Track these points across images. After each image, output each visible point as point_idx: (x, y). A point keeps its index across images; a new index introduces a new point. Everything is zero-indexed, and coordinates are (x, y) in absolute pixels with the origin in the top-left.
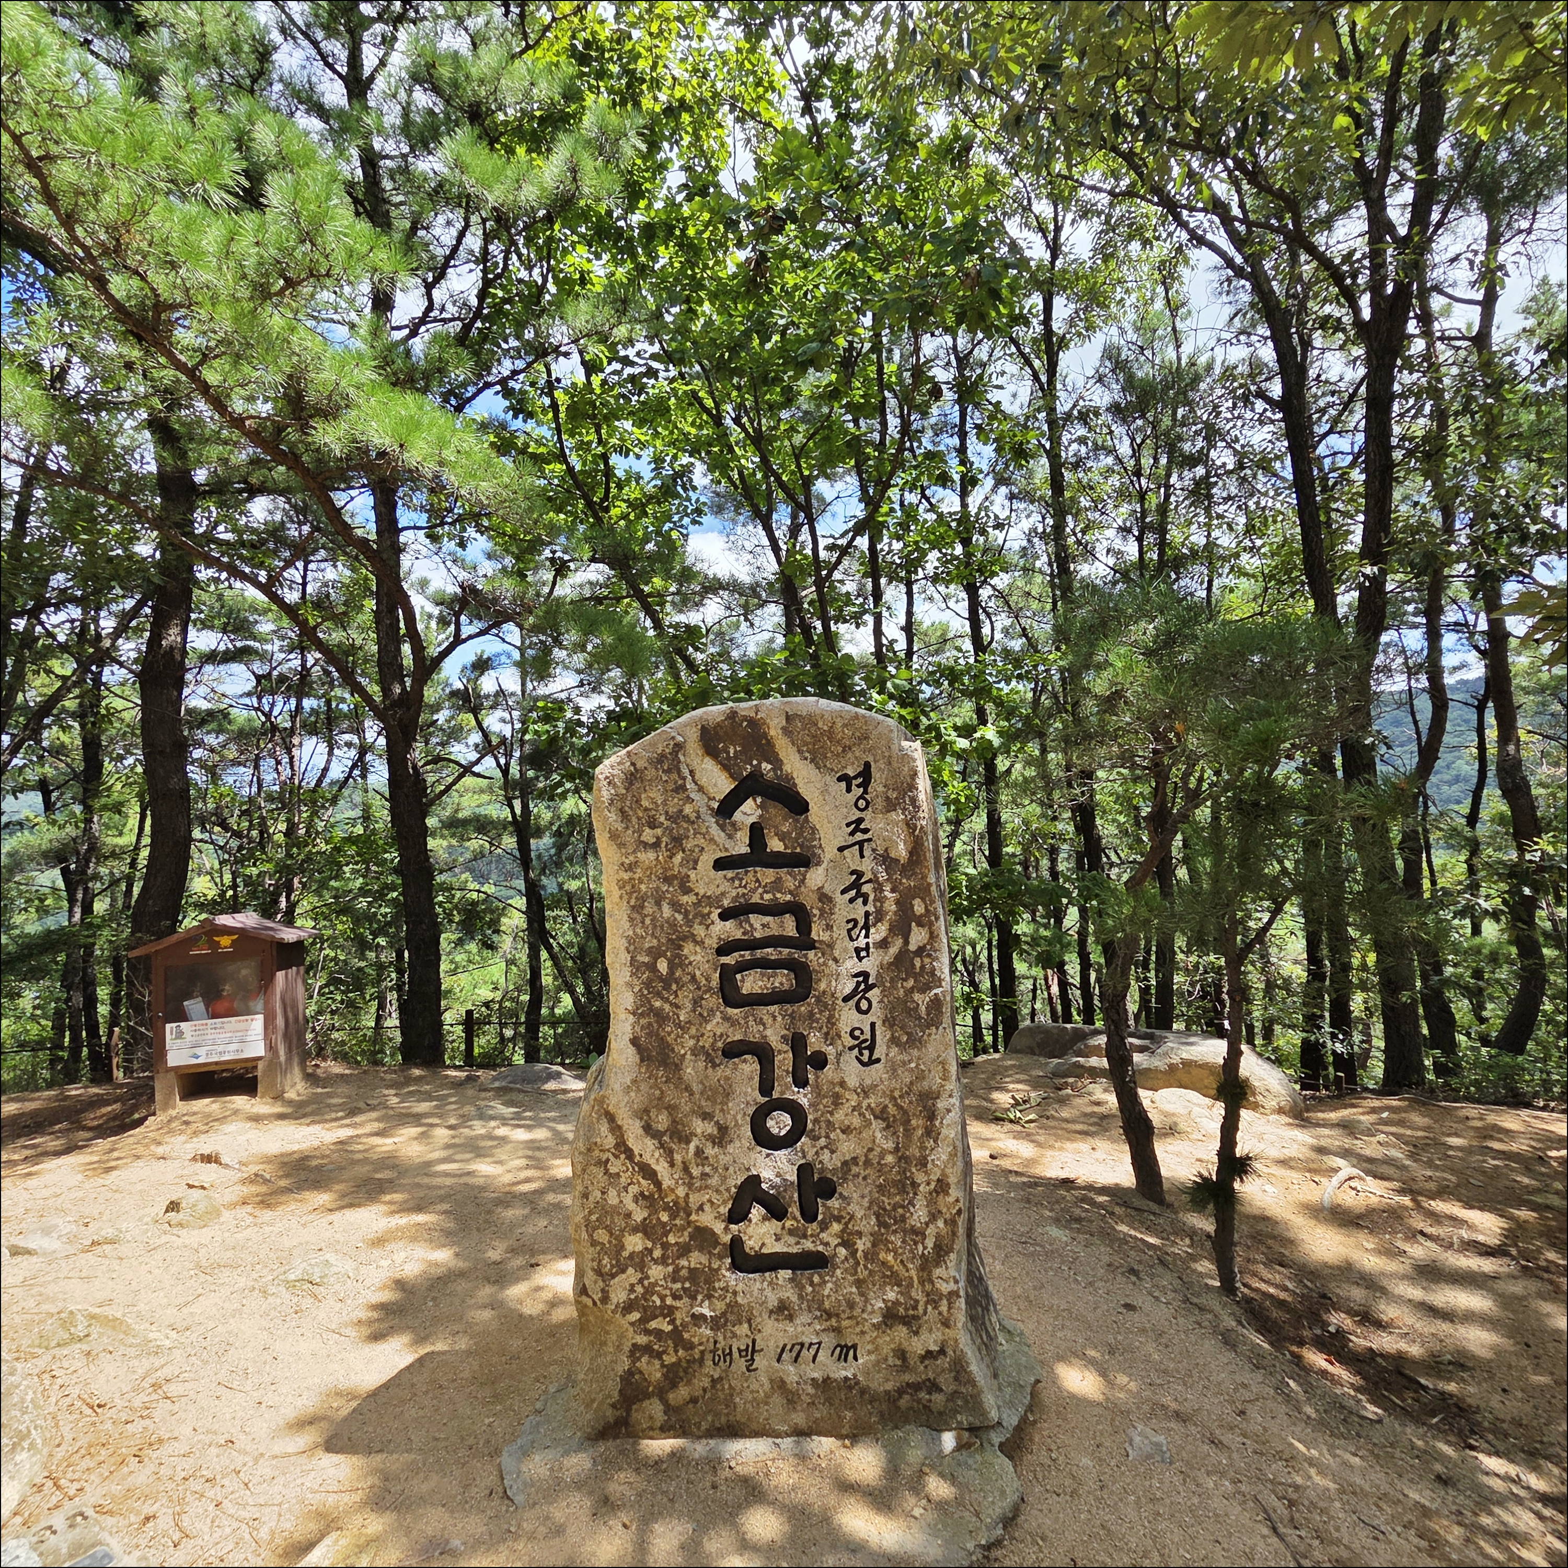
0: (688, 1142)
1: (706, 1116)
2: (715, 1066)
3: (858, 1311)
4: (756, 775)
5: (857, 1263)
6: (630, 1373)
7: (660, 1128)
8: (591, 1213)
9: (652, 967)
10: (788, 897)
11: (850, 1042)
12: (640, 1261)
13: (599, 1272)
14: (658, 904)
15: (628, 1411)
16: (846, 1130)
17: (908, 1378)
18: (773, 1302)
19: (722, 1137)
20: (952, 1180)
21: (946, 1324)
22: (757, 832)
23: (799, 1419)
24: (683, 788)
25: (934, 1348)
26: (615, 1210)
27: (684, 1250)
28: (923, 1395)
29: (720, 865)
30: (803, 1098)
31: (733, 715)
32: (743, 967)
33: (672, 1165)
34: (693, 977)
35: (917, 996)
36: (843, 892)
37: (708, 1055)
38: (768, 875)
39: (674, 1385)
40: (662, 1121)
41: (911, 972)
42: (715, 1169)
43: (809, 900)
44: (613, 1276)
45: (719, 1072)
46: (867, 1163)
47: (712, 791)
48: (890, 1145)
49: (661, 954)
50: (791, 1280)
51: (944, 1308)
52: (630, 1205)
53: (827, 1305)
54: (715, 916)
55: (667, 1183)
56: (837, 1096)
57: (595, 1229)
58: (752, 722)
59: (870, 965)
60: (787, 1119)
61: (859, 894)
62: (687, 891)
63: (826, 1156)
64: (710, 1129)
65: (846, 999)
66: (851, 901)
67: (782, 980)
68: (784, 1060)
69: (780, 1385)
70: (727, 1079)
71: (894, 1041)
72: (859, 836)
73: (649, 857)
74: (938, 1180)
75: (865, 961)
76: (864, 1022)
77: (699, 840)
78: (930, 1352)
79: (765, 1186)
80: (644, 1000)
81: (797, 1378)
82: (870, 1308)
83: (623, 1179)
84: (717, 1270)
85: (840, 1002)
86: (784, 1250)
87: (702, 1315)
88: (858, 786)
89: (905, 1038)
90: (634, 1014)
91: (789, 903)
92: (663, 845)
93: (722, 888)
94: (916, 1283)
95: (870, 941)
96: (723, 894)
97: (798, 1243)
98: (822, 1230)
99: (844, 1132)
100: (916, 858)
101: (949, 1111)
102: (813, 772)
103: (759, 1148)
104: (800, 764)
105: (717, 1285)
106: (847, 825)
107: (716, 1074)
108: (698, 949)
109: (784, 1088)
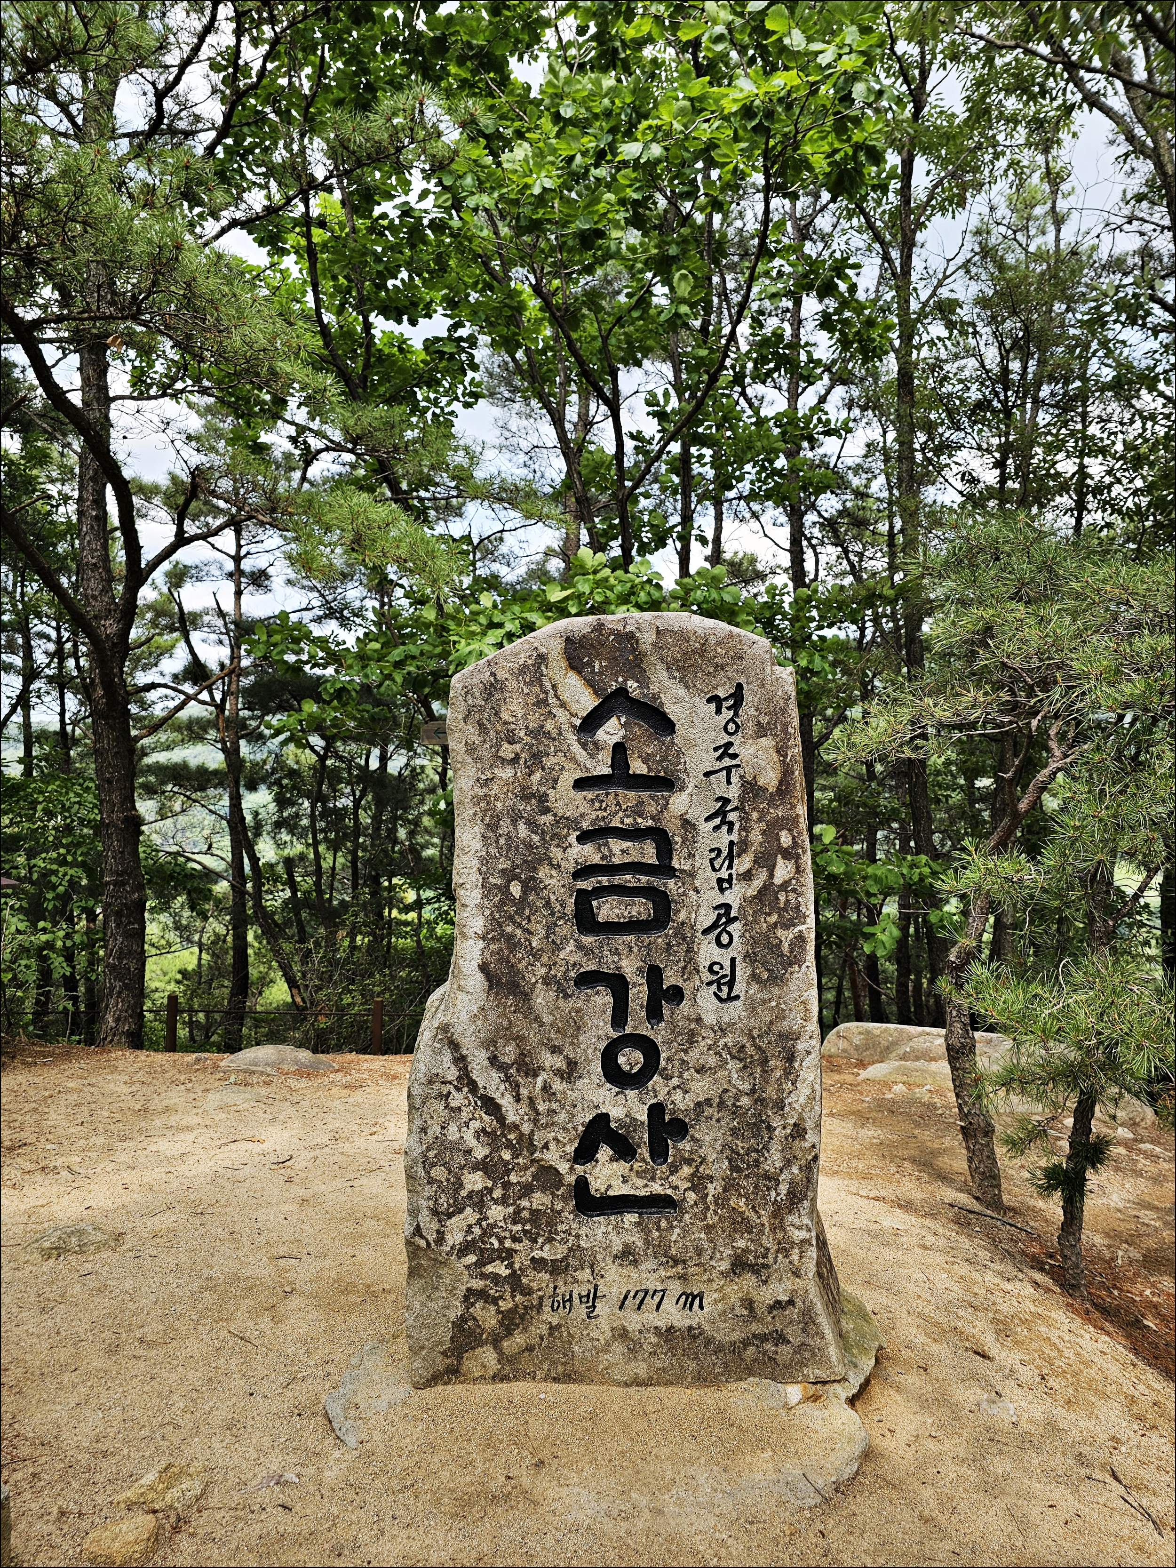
0: (536, 1075)
1: (555, 1050)
2: (567, 996)
3: (706, 1257)
4: (622, 691)
5: (708, 1208)
6: (463, 1319)
7: (507, 1060)
8: (429, 1149)
9: (505, 890)
10: (650, 823)
11: (707, 977)
12: (479, 1200)
13: (435, 1212)
14: (514, 822)
15: (460, 1358)
16: (700, 1070)
17: (755, 1328)
18: (617, 1246)
19: (570, 1072)
20: (809, 1124)
21: (797, 1274)
22: (620, 752)
23: (641, 1369)
24: (544, 702)
25: (784, 1298)
26: (455, 1147)
27: (527, 1190)
28: (769, 1346)
29: (580, 784)
30: (659, 1034)
31: (600, 626)
32: (600, 892)
33: (518, 1099)
34: (548, 904)
35: (780, 932)
36: (708, 819)
37: (558, 983)
38: (631, 796)
39: (509, 1333)
40: (509, 1053)
41: (775, 907)
42: (563, 1106)
43: (672, 827)
44: (450, 1216)
45: (572, 1001)
46: (721, 1105)
47: (574, 708)
48: (747, 1087)
49: (516, 877)
50: (638, 1224)
51: (795, 1257)
52: (470, 1140)
53: (673, 1252)
54: (572, 839)
55: (511, 1117)
56: (692, 1034)
57: (434, 1165)
58: (619, 635)
59: (733, 897)
60: (638, 1056)
61: (723, 822)
63: (678, 1096)
64: (559, 1062)
65: (706, 932)
66: (716, 828)
67: (640, 909)
68: (639, 994)
69: (622, 1334)
70: (578, 1011)
71: (754, 977)
72: (727, 762)
73: (507, 773)
74: (795, 1125)
75: (727, 893)
76: (723, 957)
77: (560, 758)
78: (778, 1302)
79: (613, 1125)
80: (495, 924)
81: (639, 1326)
82: (718, 1256)
83: (464, 1114)
84: (559, 1213)
85: (699, 934)
86: (632, 1192)
87: (542, 1259)
88: (729, 708)
89: (765, 975)
90: (484, 938)
91: (650, 829)
92: (522, 761)
93: (581, 810)
94: (767, 1230)
95: (733, 872)
96: (582, 815)
97: (646, 1186)
98: (672, 1173)
99: (698, 1072)
100: (784, 789)
101: (808, 1053)
102: (682, 692)
103: (609, 1086)
104: (667, 683)
105: (559, 1228)
106: (716, 749)
107: (566, 1006)
108: (554, 873)
109: (638, 1023)
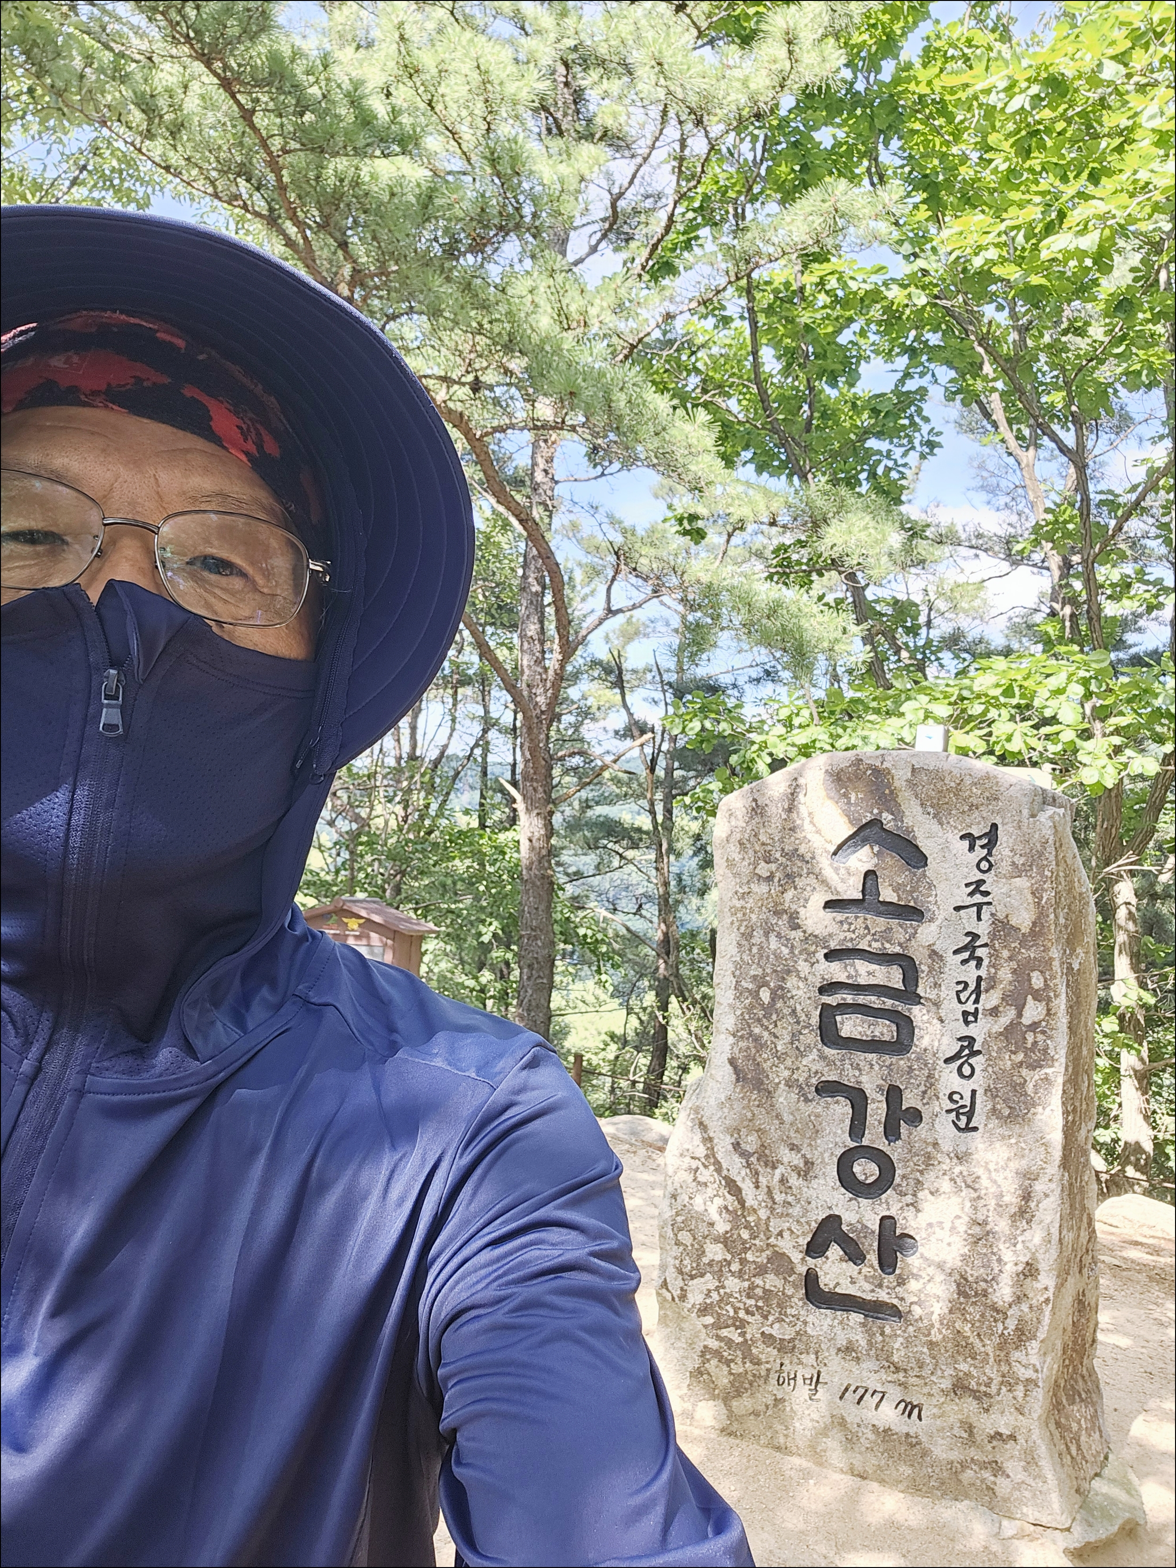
0: (774, 1168)
1: (793, 1147)
2: (807, 1100)
3: (926, 1372)
4: (877, 822)
6: (700, 1371)
7: (748, 1148)
8: (677, 1214)
9: (756, 994)
10: (897, 949)
11: (946, 1104)
12: (719, 1269)
13: (680, 1271)
14: (767, 934)
15: (696, 1405)
16: (934, 1193)
17: (974, 1453)
18: (842, 1342)
19: (807, 1170)
20: (1043, 1266)
21: (1020, 1411)
22: (872, 878)
23: (856, 1460)
24: (800, 828)
25: (1006, 1432)
26: (700, 1217)
27: (761, 1271)
28: (987, 1475)
29: (830, 906)
30: (895, 1151)
31: (859, 761)
32: (844, 1008)
33: (757, 1187)
34: (794, 1011)
35: (1024, 1072)
36: (956, 952)
37: (800, 1087)
38: (880, 923)
39: (739, 1394)
40: (751, 1143)
41: (1021, 1045)
42: (798, 1200)
43: (920, 956)
44: (692, 1277)
45: (812, 1105)
46: (953, 1230)
47: (829, 834)
48: (978, 1217)
49: (766, 984)
50: (862, 1325)
51: (1019, 1393)
52: (714, 1214)
53: (895, 1358)
54: (820, 955)
55: (750, 1202)
56: (929, 1157)
57: (681, 1229)
58: (877, 771)
59: (978, 1031)
60: (874, 1169)
61: (972, 957)
62: (796, 927)
63: (910, 1213)
64: (798, 1161)
65: (947, 1061)
66: (964, 962)
67: (884, 1030)
68: (877, 1110)
69: (841, 1423)
70: (818, 1116)
71: (995, 1112)
72: (978, 899)
73: (763, 888)
74: (1027, 1264)
75: (972, 1025)
76: (965, 1087)
77: (812, 880)
78: (1001, 1435)
79: (845, 1228)
80: (744, 1023)
81: (858, 1420)
82: (939, 1373)
83: (709, 1190)
84: (790, 1297)
85: (941, 1063)
86: (859, 1294)
87: (771, 1335)
88: (982, 847)
89: (1006, 1112)
90: (734, 1035)
91: (898, 954)
92: (776, 880)
93: (830, 930)
94: (992, 1360)
95: (980, 1006)
96: (830, 935)
97: (873, 1291)
98: (899, 1285)
99: (932, 1193)
100: (1037, 930)
101: (1047, 1196)
102: (935, 827)
103: (843, 1190)
104: (921, 818)
105: (789, 1311)
106: (967, 885)
107: (807, 1109)
108: (801, 984)
109: (874, 1136)
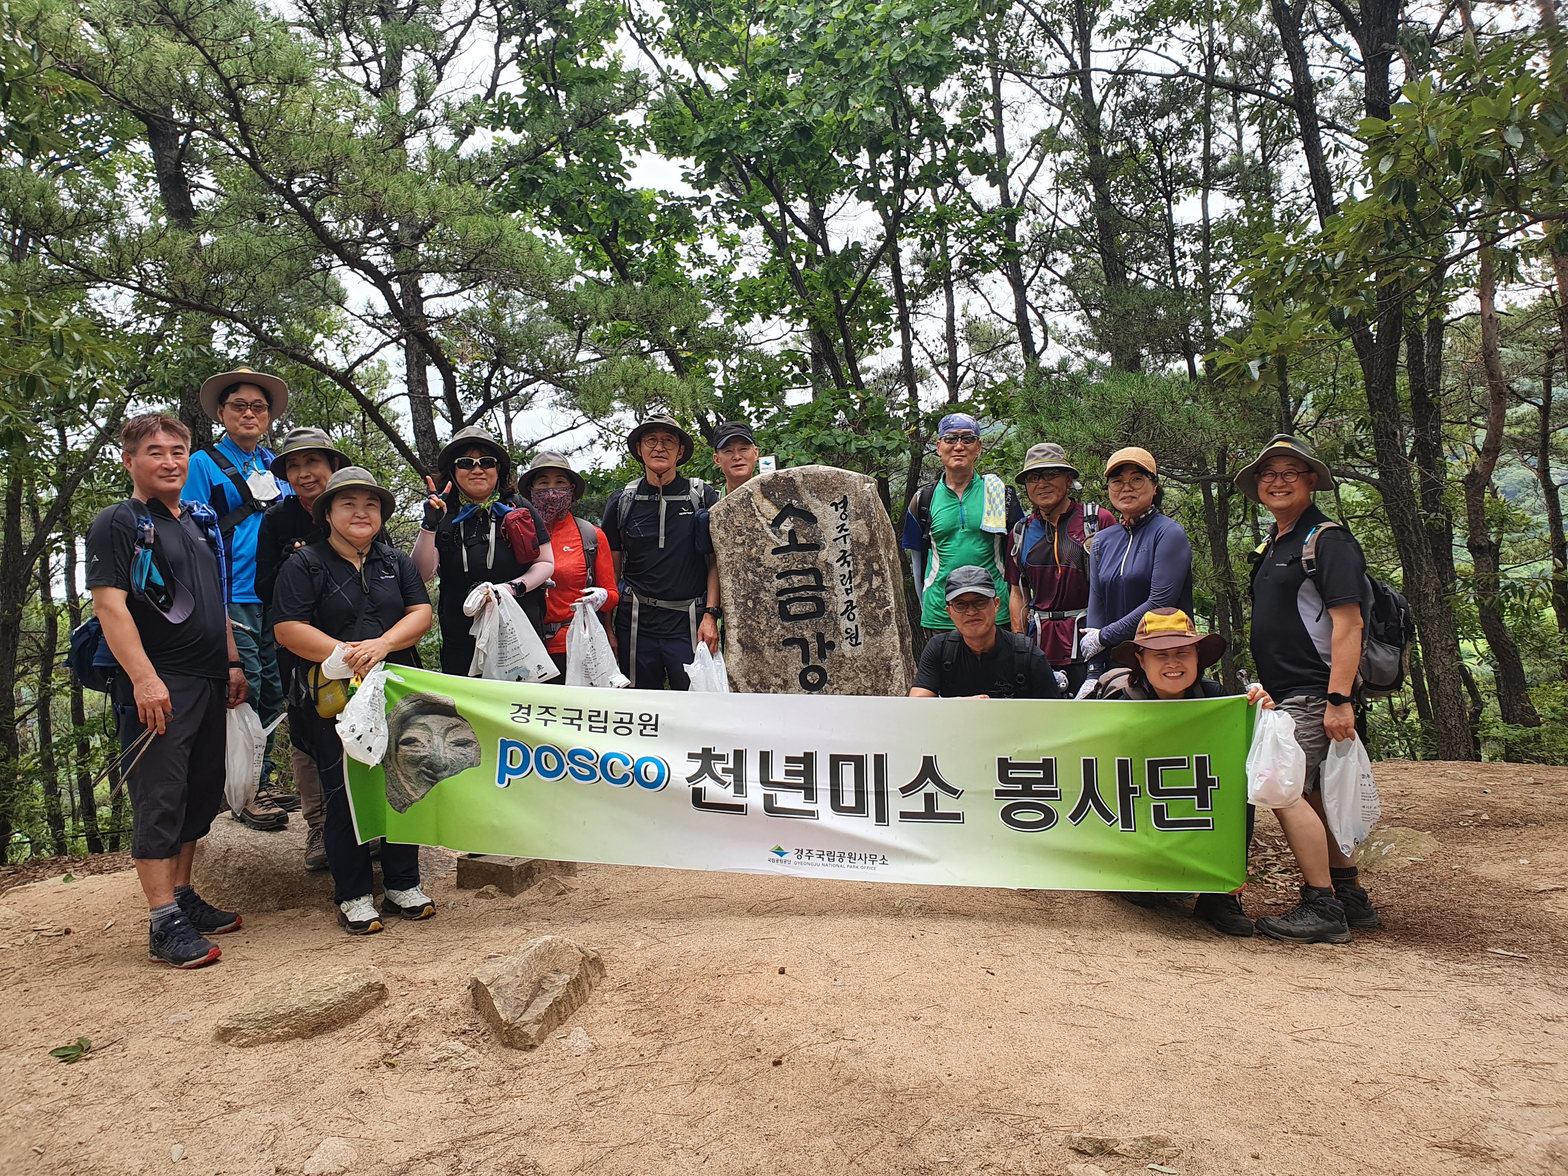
1: (777, 676)
2: (780, 651)
4: (790, 505)
9: (745, 604)
10: (810, 566)
11: (845, 635)
14: (746, 573)
16: (847, 679)
19: (785, 685)
22: (792, 533)
24: (754, 515)
29: (775, 552)
30: (825, 665)
31: (776, 476)
32: (790, 601)
34: (766, 609)
35: (878, 611)
36: (837, 561)
37: (775, 645)
38: (799, 555)
41: (874, 599)
43: (820, 566)
45: (782, 653)
47: (768, 515)
48: (869, 684)
49: (750, 598)
54: (774, 577)
56: (841, 663)
58: (787, 479)
59: (853, 597)
60: (817, 675)
61: (845, 562)
62: (760, 565)
63: (837, 693)
64: (779, 681)
65: (842, 614)
66: (842, 565)
67: (810, 607)
68: (813, 646)
70: (786, 657)
71: (867, 633)
72: (844, 533)
73: (739, 550)
75: (850, 595)
76: (852, 625)
77: (764, 540)
80: (742, 620)
85: (839, 616)
88: (841, 508)
89: (873, 632)
90: (738, 627)
91: (810, 569)
92: (746, 544)
93: (777, 563)
95: (852, 585)
96: (778, 566)
99: (845, 680)
100: (873, 542)
101: (897, 666)
102: (818, 502)
103: (804, 690)
104: (811, 499)
106: (837, 528)
107: (780, 655)
108: (767, 594)
109: (815, 660)
